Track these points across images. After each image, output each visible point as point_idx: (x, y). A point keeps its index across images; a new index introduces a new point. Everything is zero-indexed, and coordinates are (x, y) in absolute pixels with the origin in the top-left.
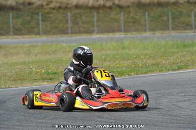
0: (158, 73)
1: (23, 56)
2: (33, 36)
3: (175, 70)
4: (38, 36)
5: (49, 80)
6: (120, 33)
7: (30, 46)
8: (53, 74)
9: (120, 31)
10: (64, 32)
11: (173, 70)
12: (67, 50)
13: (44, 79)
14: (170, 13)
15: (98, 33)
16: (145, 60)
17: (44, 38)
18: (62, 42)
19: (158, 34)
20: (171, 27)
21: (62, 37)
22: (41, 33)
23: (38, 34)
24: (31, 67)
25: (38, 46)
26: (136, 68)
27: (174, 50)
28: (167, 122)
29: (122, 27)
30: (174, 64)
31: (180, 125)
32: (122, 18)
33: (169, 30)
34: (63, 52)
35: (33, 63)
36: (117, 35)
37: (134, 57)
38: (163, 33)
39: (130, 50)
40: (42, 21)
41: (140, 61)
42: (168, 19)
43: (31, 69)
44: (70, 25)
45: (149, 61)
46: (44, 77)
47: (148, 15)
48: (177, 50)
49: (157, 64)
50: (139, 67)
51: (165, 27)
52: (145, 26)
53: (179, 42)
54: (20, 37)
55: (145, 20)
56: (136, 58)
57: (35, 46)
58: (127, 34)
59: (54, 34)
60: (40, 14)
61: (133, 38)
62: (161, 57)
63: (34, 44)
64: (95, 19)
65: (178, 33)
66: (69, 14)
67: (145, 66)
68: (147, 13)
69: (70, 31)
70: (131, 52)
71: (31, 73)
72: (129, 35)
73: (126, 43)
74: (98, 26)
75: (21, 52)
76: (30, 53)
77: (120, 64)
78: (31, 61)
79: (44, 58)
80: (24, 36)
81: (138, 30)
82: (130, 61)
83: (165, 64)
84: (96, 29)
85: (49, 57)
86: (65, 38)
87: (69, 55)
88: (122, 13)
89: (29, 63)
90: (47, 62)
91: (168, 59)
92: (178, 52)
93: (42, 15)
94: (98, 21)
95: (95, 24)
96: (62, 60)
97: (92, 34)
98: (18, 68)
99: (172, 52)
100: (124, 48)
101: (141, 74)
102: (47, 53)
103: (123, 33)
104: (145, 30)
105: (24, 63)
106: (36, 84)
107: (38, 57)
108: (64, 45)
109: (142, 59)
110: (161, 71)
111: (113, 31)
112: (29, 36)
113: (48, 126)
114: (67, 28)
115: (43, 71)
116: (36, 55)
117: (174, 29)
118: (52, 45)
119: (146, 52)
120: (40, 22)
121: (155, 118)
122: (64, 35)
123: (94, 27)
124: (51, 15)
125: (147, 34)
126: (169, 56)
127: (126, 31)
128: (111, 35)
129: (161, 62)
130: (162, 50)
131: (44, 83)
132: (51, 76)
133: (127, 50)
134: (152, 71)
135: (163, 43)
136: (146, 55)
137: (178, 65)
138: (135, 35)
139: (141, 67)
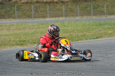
0: (85, 40)
1: (5, 31)
2: (12, 19)
3: (95, 39)
4: (14, 19)
5: (21, 45)
6: (62, 17)
7: (10, 25)
8: (23, 41)
9: (62, 16)
10: (30, 17)
11: (93, 39)
12: (31, 27)
13: (18, 45)
14: (92, 6)
15: (49, 17)
16: (77, 33)
17: (18, 20)
18: (29, 22)
19: (85, 18)
20: (92, 13)
21: (28, 20)
22: (16, 17)
23: (14, 18)
24: (10, 37)
25: (14, 25)
26: (72, 38)
27: (94, 27)
28: (90, 69)
29: (64, 14)
30: (94, 35)
31: (97, 71)
32: (64, 9)
33: (91, 16)
34: (29, 28)
35: (11, 35)
36: (61, 18)
37: (71, 31)
38: (87, 17)
39: (68, 27)
40: (17, 10)
41: (74, 34)
42: (91, 9)
43: (10, 38)
44: (33, 13)
45: (79, 34)
46: (18, 43)
47: (79, 6)
48: (96, 27)
49: (84, 36)
50: (73, 37)
51: (89, 14)
52: (77, 13)
53: (97, 23)
54: (4, 20)
55: (77, 10)
56: (72, 32)
57: (12, 25)
58: (66, 18)
59: (23, 18)
60: (16, 6)
61: (70, 20)
62: (86, 31)
63: (12, 24)
64: (48, 9)
65: (97, 17)
66: (32, 6)
67: (77, 36)
68: (78, 6)
69: (33, 16)
70: (69, 29)
71: (10, 41)
72: (68, 18)
73: (66, 23)
74: (49, 13)
75: (4, 28)
76: (9, 29)
77: (62, 35)
78: (10, 34)
79: (18, 32)
80: (6, 19)
81: (73, 16)
82: (68, 34)
83: (89, 35)
84: (48, 15)
85: (21, 31)
86: (30, 20)
87: (32, 30)
88: (64, 6)
89: (9, 35)
90: (20, 34)
91: (91, 32)
92: (96, 28)
93: (17, 7)
94: (49, 10)
95: (48, 12)
96: (29, 33)
97: (46, 18)
98: (3, 38)
99: (93, 28)
100: (65, 26)
101: (75, 41)
102: (20, 29)
103: (64, 17)
104: (77, 16)
105: (6, 35)
106: (13, 47)
107: (15, 32)
108: (30, 24)
109: (75, 33)
110: (86, 39)
111: (58, 16)
112: (9, 20)
113: (20, 72)
114: (31, 14)
115: (18, 40)
116: (13, 30)
117: (94, 15)
118: (22, 25)
119: (78, 28)
120: (16, 11)
121: (83, 67)
122: (30, 19)
123: (47, 14)
124: (22, 7)
125: (78, 18)
126: (91, 31)
127: (66, 16)
128: (57, 19)
129: (87, 34)
130: (87, 27)
131: (18, 47)
132: (22, 43)
133: (67, 27)
134: (81, 40)
135: (88, 23)
136: (78, 30)
137: (97, 36)
138: (71, 18)
139: (75, 37)
